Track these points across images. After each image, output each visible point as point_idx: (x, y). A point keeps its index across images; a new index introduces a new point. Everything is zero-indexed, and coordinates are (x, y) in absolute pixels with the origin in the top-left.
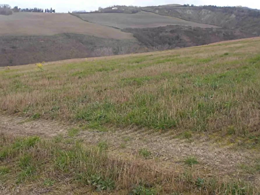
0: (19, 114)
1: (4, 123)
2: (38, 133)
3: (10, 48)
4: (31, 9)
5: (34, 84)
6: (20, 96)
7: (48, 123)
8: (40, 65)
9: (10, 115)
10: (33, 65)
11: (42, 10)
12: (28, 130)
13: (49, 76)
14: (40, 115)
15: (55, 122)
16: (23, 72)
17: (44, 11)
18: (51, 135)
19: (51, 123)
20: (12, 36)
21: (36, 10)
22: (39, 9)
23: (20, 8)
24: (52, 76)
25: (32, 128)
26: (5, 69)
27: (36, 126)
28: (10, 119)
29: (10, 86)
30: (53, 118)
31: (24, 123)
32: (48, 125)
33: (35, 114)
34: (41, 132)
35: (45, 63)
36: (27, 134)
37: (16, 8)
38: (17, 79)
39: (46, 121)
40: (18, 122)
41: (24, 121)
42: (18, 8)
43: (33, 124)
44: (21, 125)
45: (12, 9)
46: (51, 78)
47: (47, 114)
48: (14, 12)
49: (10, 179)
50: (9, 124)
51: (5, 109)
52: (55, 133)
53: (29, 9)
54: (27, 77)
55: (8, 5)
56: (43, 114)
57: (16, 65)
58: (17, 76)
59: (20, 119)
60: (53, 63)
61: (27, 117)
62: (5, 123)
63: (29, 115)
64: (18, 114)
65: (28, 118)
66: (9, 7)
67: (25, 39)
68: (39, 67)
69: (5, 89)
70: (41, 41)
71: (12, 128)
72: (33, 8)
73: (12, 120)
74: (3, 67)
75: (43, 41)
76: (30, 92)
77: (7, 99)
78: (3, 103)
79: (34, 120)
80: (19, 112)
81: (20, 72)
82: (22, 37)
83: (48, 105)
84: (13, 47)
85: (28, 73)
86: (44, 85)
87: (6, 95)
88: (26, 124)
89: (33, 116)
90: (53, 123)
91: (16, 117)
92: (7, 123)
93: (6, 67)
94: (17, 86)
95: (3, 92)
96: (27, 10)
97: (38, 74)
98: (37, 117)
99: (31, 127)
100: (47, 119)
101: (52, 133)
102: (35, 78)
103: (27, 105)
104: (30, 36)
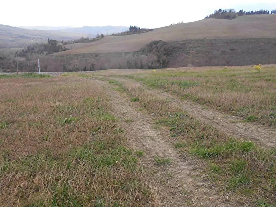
0: (233, 113)
1: (217, 118)
2: (252, 138)
3: (229, 50)
4: (256, 11)
5: (251, 85)
6: (235, 94)
7: (264, 129)
8: (258, 67)
9: (224, 111)
10: (249, 67)
11: (268, 11)
12: (241, 131)
13: (268, 78)
14: (255, 118)
15: (274, 130)
16: (240, 72)
17: (270, 13)
18: (267, 143)
19: (269, 129)
20: (233, 39)
21: (261, 12)
22: (265, 11)
23: (245, 11)
24: (271, 78)
25: (245, 130)
26: (222, 68)
27: (250, 129)
28: (224, 116)
29: (226, 84)
30: (271, 125)
31: (237, 122)
32: (264, 131)
33: (250, 116)
34: (255, 137)
35: (262, 65)
36: (240, 135)
37: (241, 11)
38: (234, 78)
39: (262, 126)
40: (231, 121)
41: (237, 120)
42: (243, 11)
43: (247, 126)
44: (234, 125)
45: (237, 13)
46: (270, 80)
47: (264, 119)
48: (239, 15)
49: (220, 180)
50: (222, 120)
51: (220, 105)
52: (272, 142)
53: (254, 11)
54: (243, 77)
55: (233, 9)
56: (259, 118)
57: (232, 66)
58: (233, 75)
59: (233, 118)
60: (271, 65)
61: (240, 117)
62: (219, 118)
63: (243, 116)
64: (231, 113)
65: (242, 118)
66: (234, 11)
67: (245, 42)
68: (257, 69)
69: (221, 86)
70: (261, 44)
71: (225, 125)
72: (259, 10)
73: (225, 117)
74: (220, 67)
75: (263, 44)
76: (245, 92)
77: (223, 96)
78: (219, 99)
79: (248, 122)
80: (233, 110)
81: (236, 72)
82: (242, 39)
83: (266, 109)
84: (232, 50)
85: (245, 73)
86: (261, 87)
87: (222, 92)
88: (239, 124)
89: (247, 118)
90: (270, 131)
91: (230, 115)
92: (221, 119)
93: (223, 67)
94: (233, 85)
95: (220, 89)
96: (252, 13)
97: (255, 75)
98: (251, 120)
99: (244, 128)
100: (264, 124)
101: (268, 142)
102: (252, 79)
103: (242, 105)
104: (250, 39)
